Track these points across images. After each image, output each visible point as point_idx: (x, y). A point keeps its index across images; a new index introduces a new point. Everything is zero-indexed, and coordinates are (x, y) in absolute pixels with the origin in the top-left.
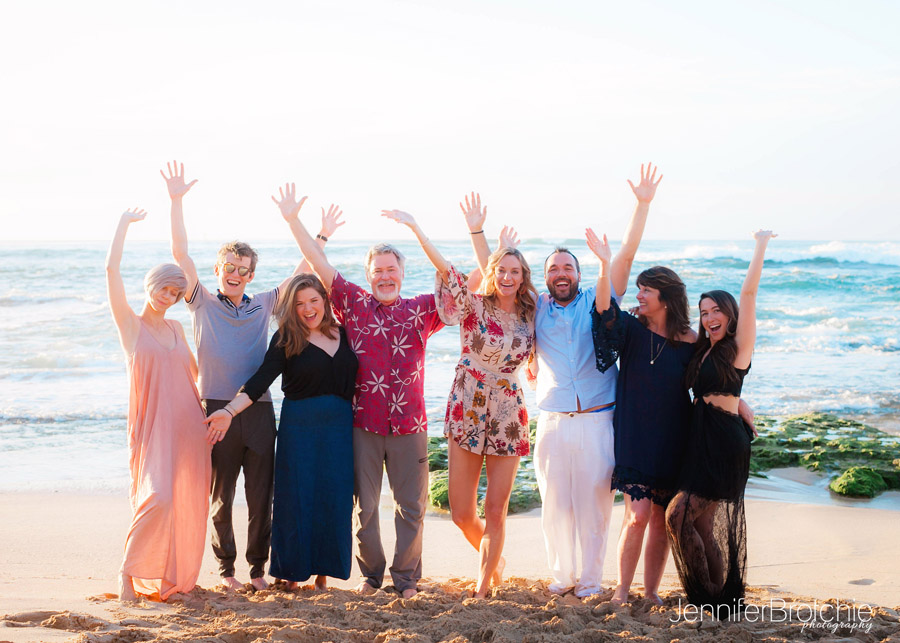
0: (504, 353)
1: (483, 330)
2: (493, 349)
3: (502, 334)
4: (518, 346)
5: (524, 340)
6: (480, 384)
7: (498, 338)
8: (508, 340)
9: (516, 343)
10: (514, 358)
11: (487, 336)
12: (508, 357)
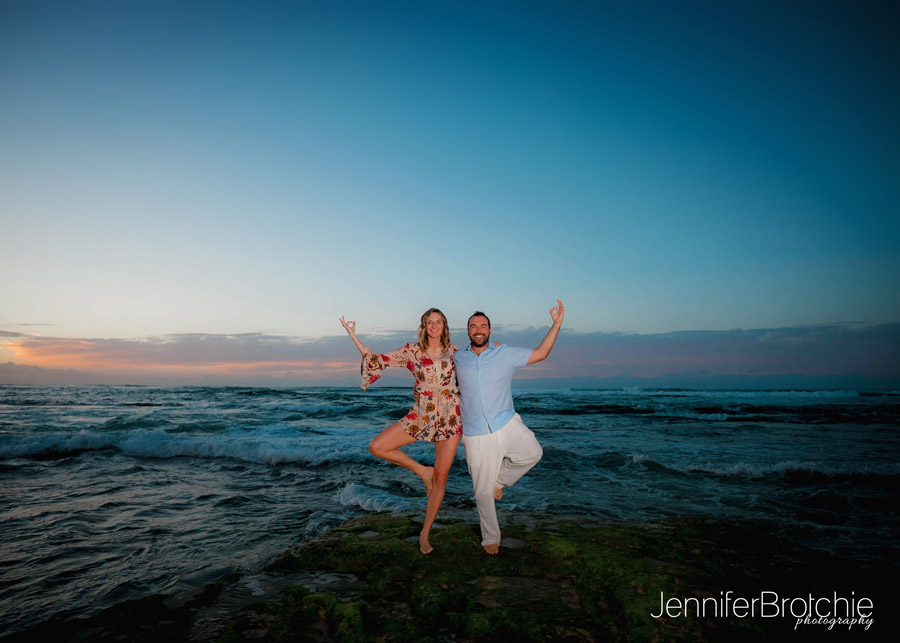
0: (439, 374)
1: (420, 367)
2: (431, 374)
3: (432, 363)
4: (446, 366)
5: (448, 361)
6: (430, 398)
7: (430, 367)
8: (437, 365)
9: (444, 365)
10: (446, 375)
11: (423, 369)
12: (442, 375)
